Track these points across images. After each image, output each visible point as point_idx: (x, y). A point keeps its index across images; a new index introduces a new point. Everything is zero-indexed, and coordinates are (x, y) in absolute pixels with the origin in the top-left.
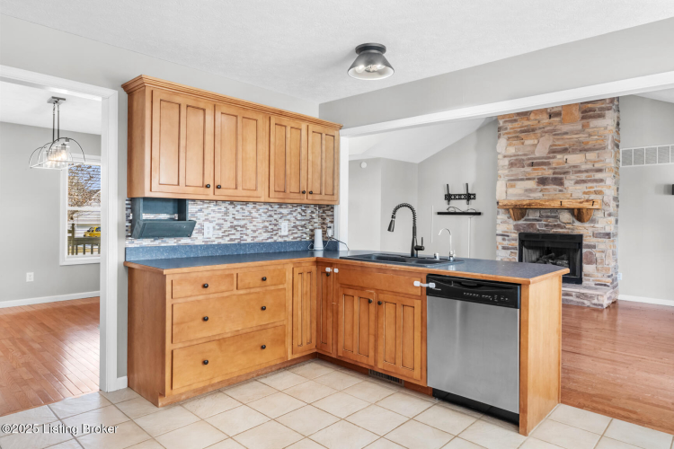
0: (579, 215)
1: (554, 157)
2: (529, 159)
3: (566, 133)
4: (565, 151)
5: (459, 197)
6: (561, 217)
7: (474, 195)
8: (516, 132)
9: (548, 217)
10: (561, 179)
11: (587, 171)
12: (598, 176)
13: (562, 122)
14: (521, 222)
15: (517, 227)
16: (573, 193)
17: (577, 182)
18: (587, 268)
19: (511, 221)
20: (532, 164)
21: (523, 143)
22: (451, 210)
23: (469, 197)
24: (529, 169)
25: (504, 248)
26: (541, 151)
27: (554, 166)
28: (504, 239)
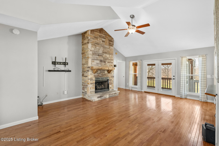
0: (109, 71)
1: (103, 54)
2: (98, 53)
3: (106, 48)
4: (106, 53)
5: (60, 63)
6: (105, 72)
7: (67, 63)
8: (94, 43)
9: (103, 72)
10: (105, 61)
11: (110, 60)
12: (112, 61)
13: (105, 44)
14: (96, 74)
16: (108, 66)
17: (108, 62)
18: (110, 86)
19: (93, 74)
20: (99, 55)
21: (96, 48)
22: (56, 69)
23: (65, 64)
24: (98, 57)
25: (91, 84)
26: (101, 52)
27: (104, 57)
28: (91, 81)
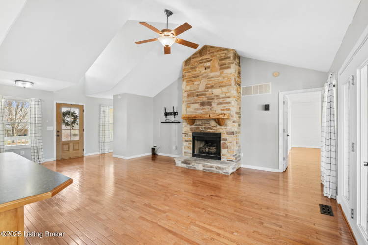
0: (219, 122)
1: (208, 91)
2: (196, 92)
3: (213, 77)
4: (212, 87)
5: (170, 114)
6: (211, 123)
7: (177, 113)
8: (190, 78)
9: (205, 123)
10: (211, 103)
11: (223, 98)
12: (228, 100)
13: (211, 71)
14: (193, 126)
15: (191, 129)
16: (217, 110)
17: (219, 104)
18: (223, 151)
19: (189, 126)
20: (198, 95)
21: (193, 84)
22: (167, 121)
23: (175, 114)
24: (196, 98)
25: (186, 141)
26: (202, 88)
27: (207, 95)
28: (186, 136)
